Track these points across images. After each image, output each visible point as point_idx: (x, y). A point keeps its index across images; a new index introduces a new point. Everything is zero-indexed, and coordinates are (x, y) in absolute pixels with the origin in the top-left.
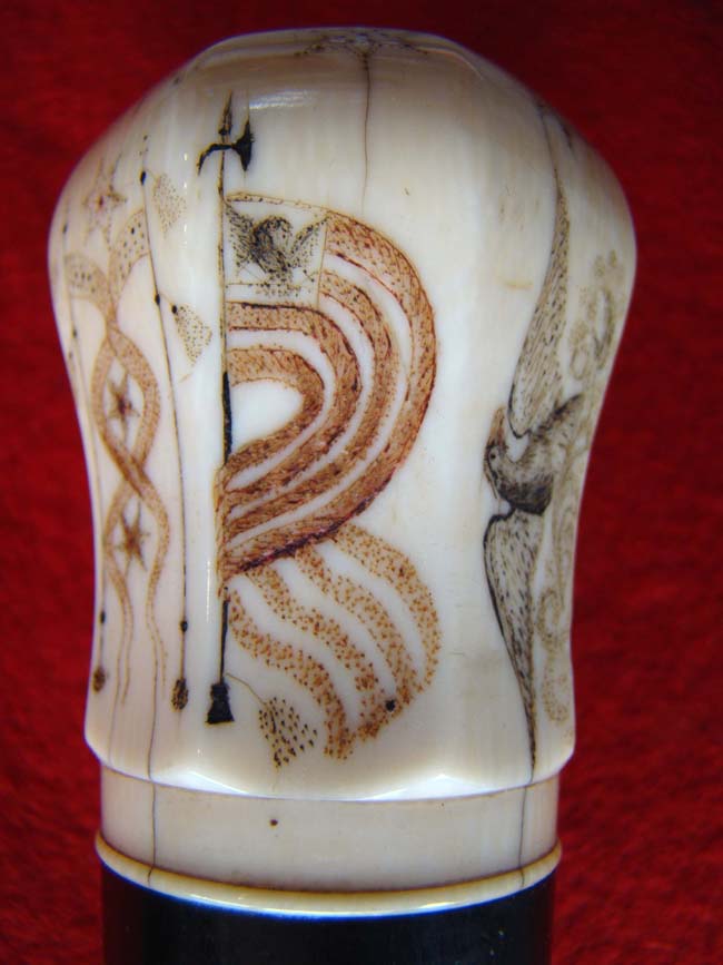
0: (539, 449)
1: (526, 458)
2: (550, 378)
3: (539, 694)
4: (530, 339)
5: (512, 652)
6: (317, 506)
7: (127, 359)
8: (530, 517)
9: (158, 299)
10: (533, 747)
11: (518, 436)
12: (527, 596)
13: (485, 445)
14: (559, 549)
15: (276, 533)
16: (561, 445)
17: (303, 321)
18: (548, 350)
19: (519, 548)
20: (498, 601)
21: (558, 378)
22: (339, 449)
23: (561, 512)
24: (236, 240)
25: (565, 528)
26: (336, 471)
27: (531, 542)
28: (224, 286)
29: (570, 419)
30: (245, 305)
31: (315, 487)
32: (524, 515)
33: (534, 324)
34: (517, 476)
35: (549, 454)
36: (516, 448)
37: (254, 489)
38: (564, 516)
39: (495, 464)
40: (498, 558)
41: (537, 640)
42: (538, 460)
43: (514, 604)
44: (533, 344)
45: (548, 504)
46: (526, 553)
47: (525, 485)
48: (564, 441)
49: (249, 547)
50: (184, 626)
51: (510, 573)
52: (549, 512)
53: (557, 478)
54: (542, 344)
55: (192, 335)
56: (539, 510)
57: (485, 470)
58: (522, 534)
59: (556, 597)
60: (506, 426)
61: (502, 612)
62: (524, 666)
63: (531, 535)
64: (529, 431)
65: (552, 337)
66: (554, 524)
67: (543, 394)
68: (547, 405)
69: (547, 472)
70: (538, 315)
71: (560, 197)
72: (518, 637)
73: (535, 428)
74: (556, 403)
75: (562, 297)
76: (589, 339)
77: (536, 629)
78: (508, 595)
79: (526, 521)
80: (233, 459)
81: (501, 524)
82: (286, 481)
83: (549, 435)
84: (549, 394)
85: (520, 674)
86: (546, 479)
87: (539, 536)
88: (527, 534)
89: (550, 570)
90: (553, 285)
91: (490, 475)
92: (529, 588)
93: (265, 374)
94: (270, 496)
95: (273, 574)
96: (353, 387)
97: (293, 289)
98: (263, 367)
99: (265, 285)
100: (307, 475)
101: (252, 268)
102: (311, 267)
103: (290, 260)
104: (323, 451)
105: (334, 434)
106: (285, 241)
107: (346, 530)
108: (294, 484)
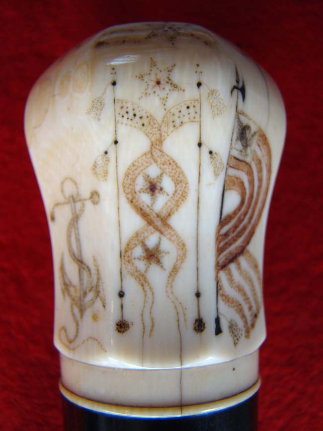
6: (240, 242)
7: (166, 166)
9: (200, 145)
15: (230, 253)
17: (246, 168)
22: (246, 220)
24: (237, 130)
26: (245, 228)
28: (231, 148)
30: (235, 158)
31: (239, 235)
37: (226, 235)
49: (223, 259)
50: (198, 295)
55: (218, 166)
80: (222, 222)
82: (233, 232)
93: (234, 187)
94: (230, 238)
95: (229, 270)
96: (251, 196)
97: (247, 155)
98: (234, 184)
99: (241, 151)
100: (239, 229)
101: (239, 143)
102: (253, 148)
103: (248, 143)
104: (243, 220)
105: (245, 214)
106: (248, 135)
107: (245, 251)
108: (235, 233)
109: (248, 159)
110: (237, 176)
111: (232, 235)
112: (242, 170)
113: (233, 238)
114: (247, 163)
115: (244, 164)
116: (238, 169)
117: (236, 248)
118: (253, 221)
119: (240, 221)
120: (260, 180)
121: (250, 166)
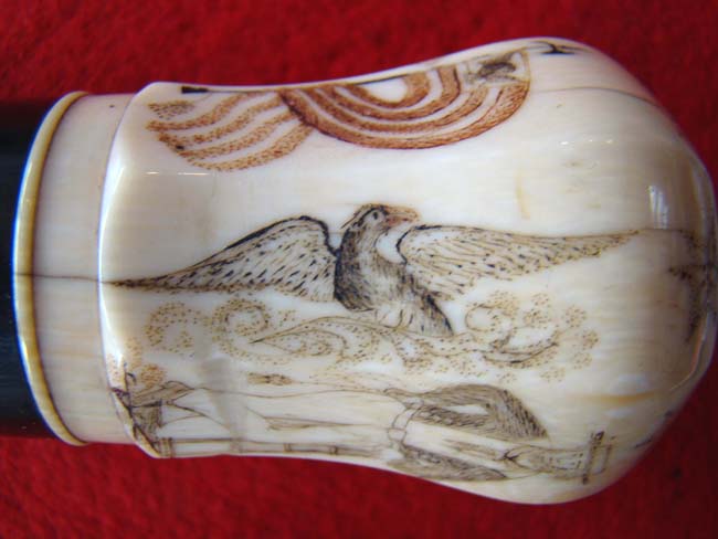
1: (382, 264)
2: (456, 276)
4: (484, 234)
5: (213, 261)
6: (325, 117)
8: (331, 281)
11: (399, 247)
12: (262, 282)
13: (384, 204)
15: (304, 106)
16: (401, 315)
17: (450, 90)
18: (480, 264)
19: (303, 267)
20: (256, 240)
21: (461, 289)
22: (365, 120)
26: (351, 121)
27: (309, 284)
30: (454, 70)
31: (335, 113)
32: (332, 271)
33: (497, 237)
34: (364, 253)
35: (391, 297)
36: (388, 246)
37: (335, 95)
39: (370, 220)
40: (292, 237)
41: (223, 299)
42: (383, 282)
43: (254, 263)
44: (480, 240)
45: (345, 307)
47: (358, 266)
48: (406, 318)
51: (281, 254)
54: (483, 252)
56: (338, 293)
57: (363, 207)
58: (315, 270)
60: (405, 227)
61: (247, 245)
62: (200, 278)
63: (316, 284)
64: (406, 262)
65: (492, 266)
66: (328, 319)
69: (374, 298)
70: (506, 238)
71: (616, 239)
72: (227, 269)
73: (410, 269)
75: (531, 266)
77: (232, 297)
78: (262, 253)
79: (327, 274)
80: (355, 86)
81: (322, 237)
82: (341, 104)
83: (407, 293)
85: (194, 271)
88: (315, 278)
89: (285, 319)
90: (538, 249)
91: (360, 215)
92: (268, 284)
93: (412, 86)
94: (331, 100)
95: (278, 106)
96: (411, 117)
97: (472, 82)
98: (415, 85)
99: (470, 73)
100: (347, 111)
101: (480, 67)
102: (488, 85)
103: (490, 76)
104: (363, 115)
105: (375, 116)
106: (501, 71)
107: (309, 128)
108: (340, 107)
109: (466, 87)
110: (431, 84)
111: (336, 104)
112: (444, 86)
113: (331, 105)
114: (459, 87)
115: (456, 84)
116: (442, 81)
117: (313, 113)
118: (366, 133)
119: (361, 110)
120: (448, 121)
121: (458, 94)
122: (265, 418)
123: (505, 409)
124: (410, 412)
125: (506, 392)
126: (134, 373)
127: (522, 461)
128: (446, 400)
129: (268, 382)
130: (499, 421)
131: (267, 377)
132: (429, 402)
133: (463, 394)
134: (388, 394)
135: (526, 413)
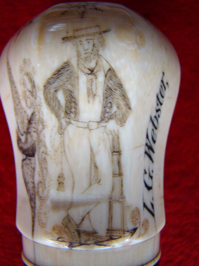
0: (29, 136)
2: (23, 114)
3: (37, 215)
8: (31, 158)
10: (33, 230)
11: (22, 135)
12: (33, 183)
14: (42, 167)
16: (34, 132)
18: (19, 107)
19: (30, 168)
21: (25, 112)
23: (40, 154)
25: (43, 159)
27: (33, 166)
29: (33, 122)
34: (25, 147)
35: (31, 136)
36: (23, 138)
38: (42, 155)
41: (37, 198)
42: (29, 140)
43: (30, 185)
45: (35, 152)
46: (32, 169)
47: (28, 148)
48: (34, 130)
52: (36, 155)
53: (36, 143)
56: (33, 155)
59: (42, 184)
62: (33, 205)
63: (33, 164)
64: (24, 132)
66: (39, 159)
67: (24, 120)
68: (26, 121)
73: (26, 130)
74: (28, 120)
76: (28, 93)
77: (36, 194)
79: (30, 160)
81: (25, 162)
83: (30, 130)
84: (25, 118)
85: (32, 207)
86: (33, 144)
87: (35, 163)
88: (31, 163)
89: (39, 175)
92: (34, 181)
122: (90, 185)
123: (56, 83)
124: (73, 122)
125: (44, 86)
126: (57, 238)
127: (92, 65)
128: (59, 108)
129: (63, 183)
130: (64, 84)
131: (59, 183)
132: (62, 115)
133: (52, 102)
134: (63, 133)
135: (54, 75)
